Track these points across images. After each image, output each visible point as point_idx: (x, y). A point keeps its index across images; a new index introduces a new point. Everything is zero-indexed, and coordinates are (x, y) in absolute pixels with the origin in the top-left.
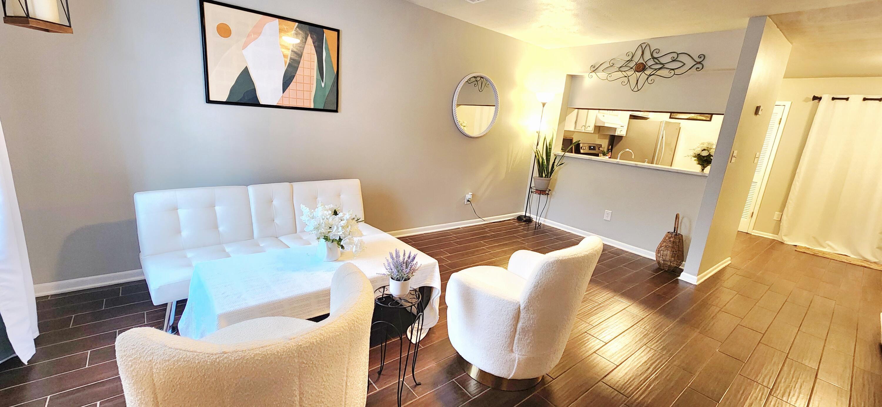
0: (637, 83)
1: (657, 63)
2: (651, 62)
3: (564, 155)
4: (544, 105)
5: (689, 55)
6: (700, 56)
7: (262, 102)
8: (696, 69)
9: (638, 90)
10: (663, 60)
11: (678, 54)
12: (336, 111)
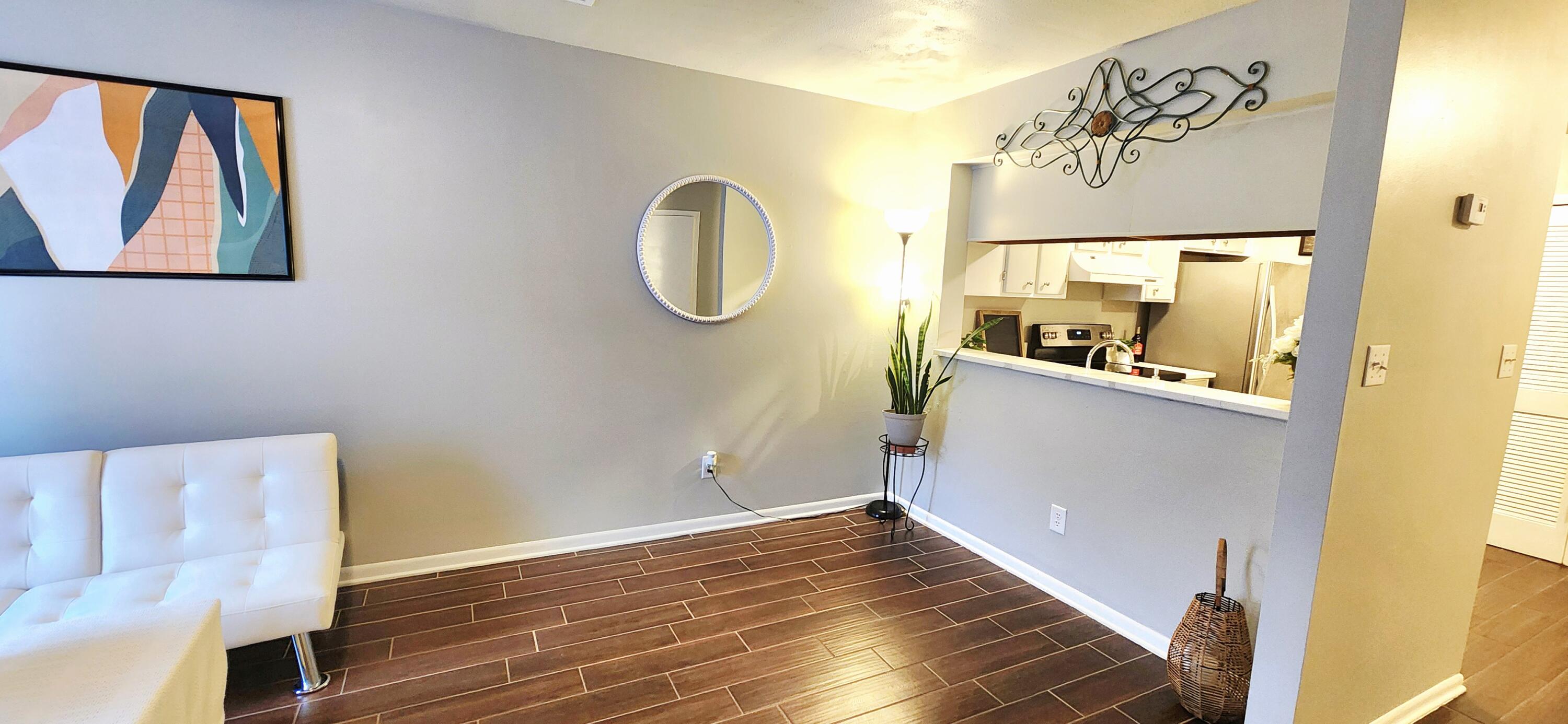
0: (1098, 166)
1: (1142, 107)
2: (1128, 107)
3: (955, 357)
4: (905, 238)
5: (1223, 70)
6: (1255, 67)
7: (63, 265)
8: (1246, 106)
9: (1104, 184)
10: (1157, 96)
11: (1192, 73)
12: (290, 276)
